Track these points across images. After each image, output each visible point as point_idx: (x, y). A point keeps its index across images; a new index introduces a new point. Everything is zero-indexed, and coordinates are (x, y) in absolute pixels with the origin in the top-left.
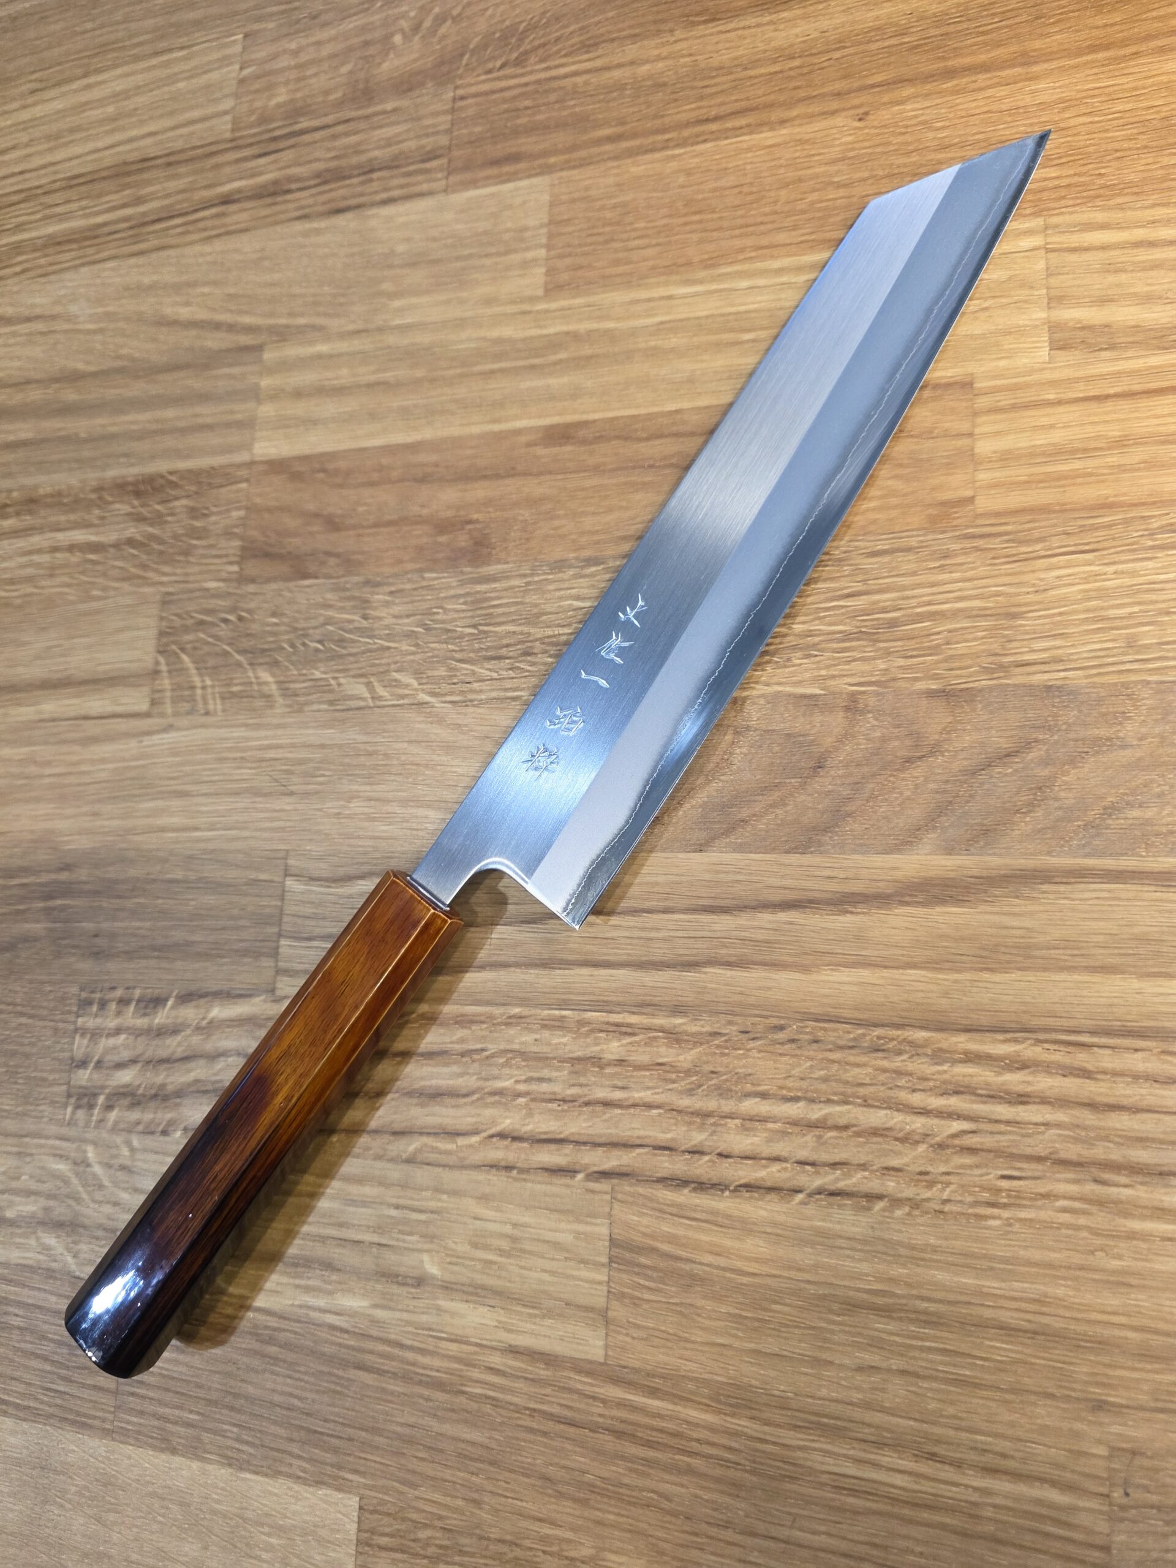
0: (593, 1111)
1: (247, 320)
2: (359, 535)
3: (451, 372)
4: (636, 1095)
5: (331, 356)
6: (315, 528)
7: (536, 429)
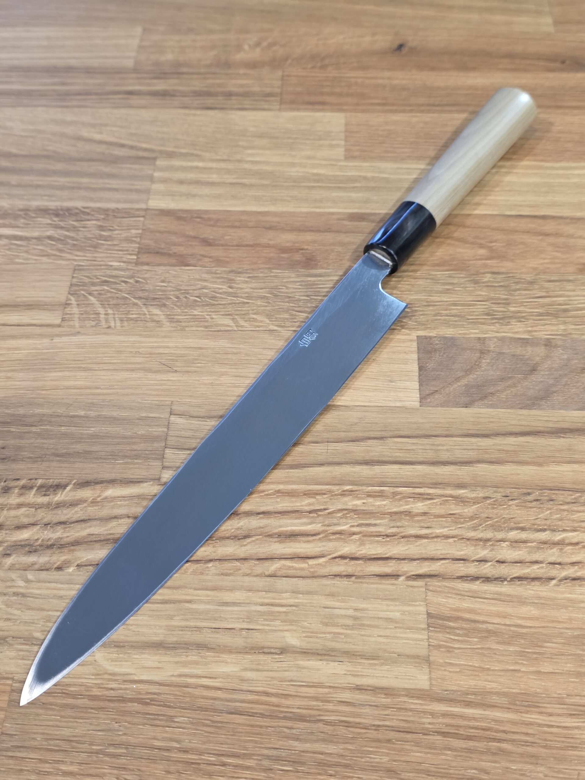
0: (408, 541)
1: (145, 146)
2: (225, 249)
3: (287, 184)
4: (438, 531)
5: (205, 168)
6: (194, 243)
7: (344, 214)
